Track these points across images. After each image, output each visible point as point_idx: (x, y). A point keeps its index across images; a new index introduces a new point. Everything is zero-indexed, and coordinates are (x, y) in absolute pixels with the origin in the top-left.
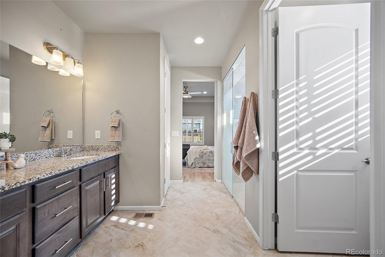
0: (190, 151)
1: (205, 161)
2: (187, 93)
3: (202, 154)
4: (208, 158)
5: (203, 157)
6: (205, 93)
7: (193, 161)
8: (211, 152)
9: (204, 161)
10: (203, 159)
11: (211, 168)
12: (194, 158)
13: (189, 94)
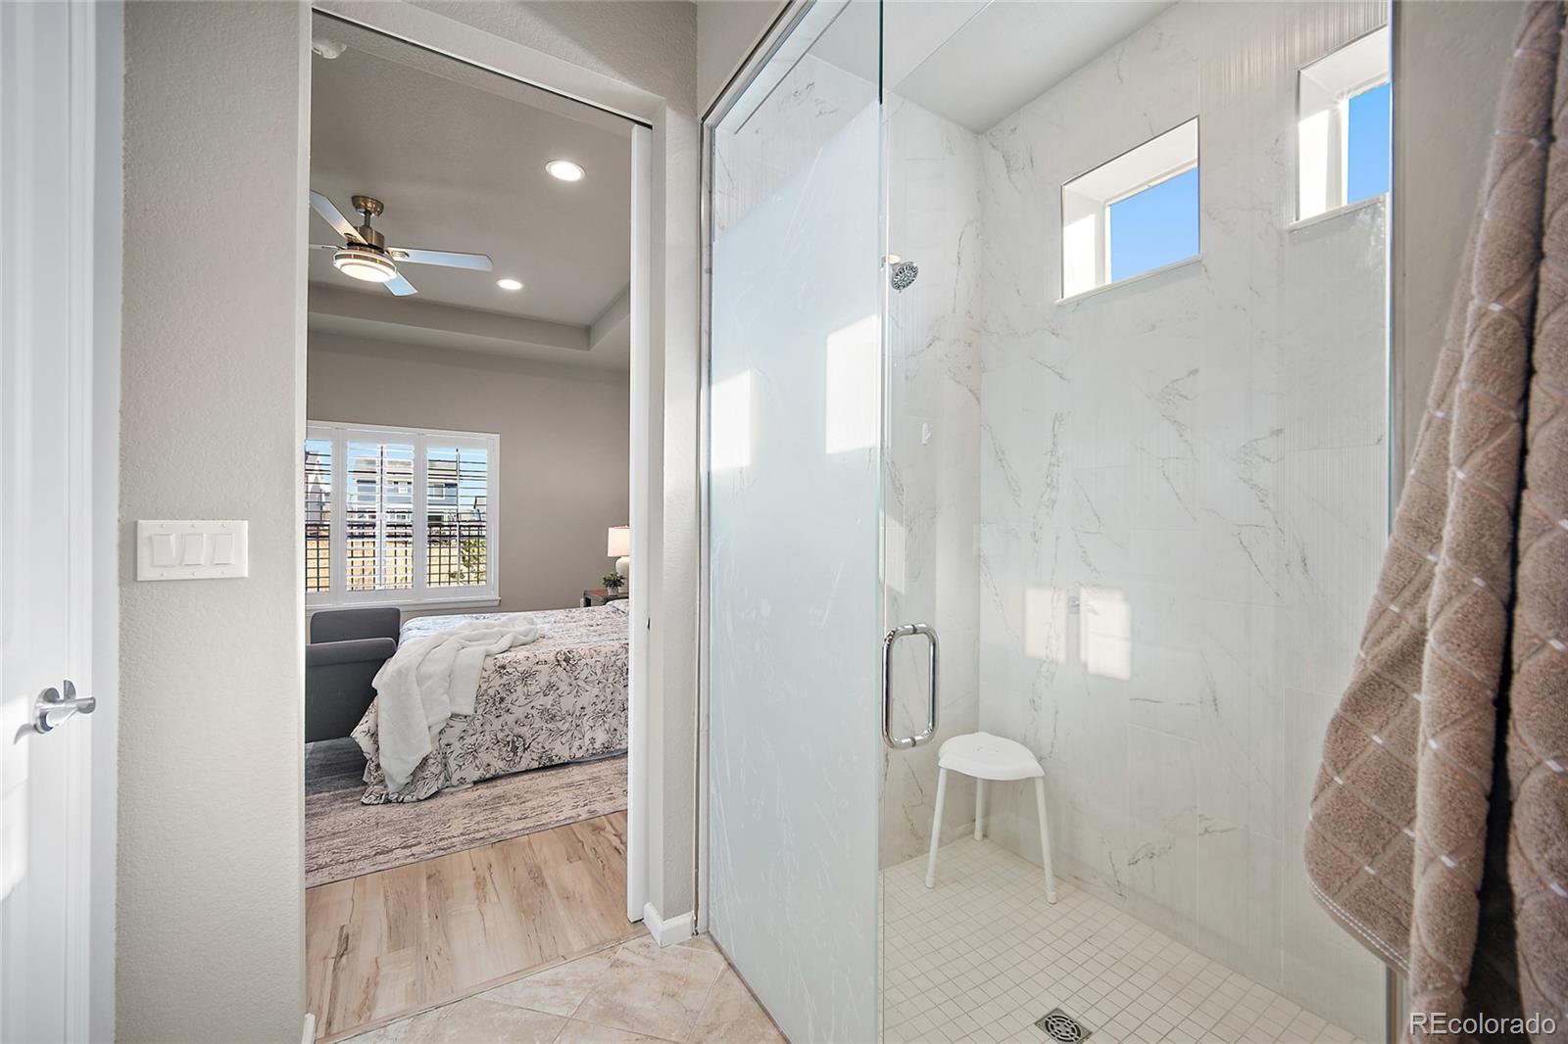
0: (400, 673)
1: (524, 731)
2: (379, 249)
3: (497, 681)
4: (548, 701)
5: (508, 700)
6: (510, 285)
7: (428, 748)
8: (567, 660)
9: (518, 730)
10: (510, 719)
11: (562, 772)
12: (432, 720)
13: (397, 258)
